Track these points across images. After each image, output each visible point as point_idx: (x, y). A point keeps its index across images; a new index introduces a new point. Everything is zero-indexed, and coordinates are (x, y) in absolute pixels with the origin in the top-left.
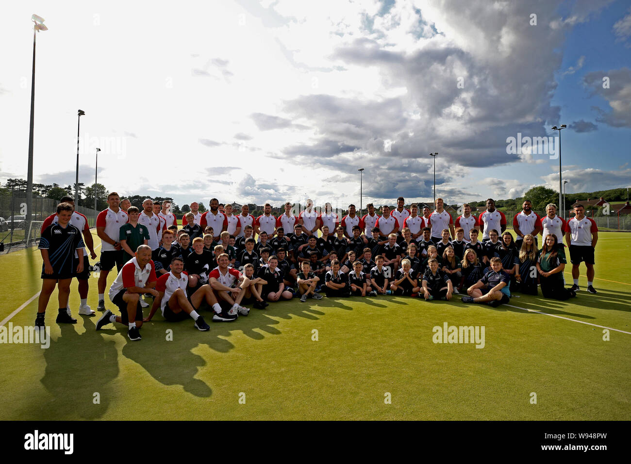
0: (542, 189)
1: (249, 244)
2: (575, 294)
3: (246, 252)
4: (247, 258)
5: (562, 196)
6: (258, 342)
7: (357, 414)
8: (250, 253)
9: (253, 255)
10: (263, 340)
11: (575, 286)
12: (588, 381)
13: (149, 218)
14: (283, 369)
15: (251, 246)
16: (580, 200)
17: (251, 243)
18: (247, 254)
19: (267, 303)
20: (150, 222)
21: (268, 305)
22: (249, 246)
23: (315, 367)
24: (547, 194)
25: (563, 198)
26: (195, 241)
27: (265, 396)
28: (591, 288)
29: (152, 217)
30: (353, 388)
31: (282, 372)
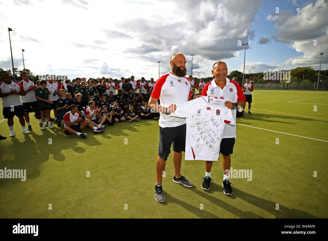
0: (237, 71)
1: (104, 97)
2: (243, 115)
3: (102, 100)
4: (103, 103)
5: (244, 74)
6: (109, 140)
7: (151, 165)
8: (104, 101)
9: (106, 102)
10: (112, 139)
11: (243, 111)
12: (242, 146)
13: (51, 85)
14: (120, 150)
15: (105, 97)
16: (251, 77)
17: (104, 96)
18: (103, 101)
19: (114, 123)
20: (52, 87)
21: (114, 124)
22: (103, 98)
23: (134, 148)
24: (239, 74)
25: (244, 76)
26: (76, 96)
27: (112, 161)
28: (249, 112)
29: (53, 84)
30: (150, 155)
31: (120, 151)
